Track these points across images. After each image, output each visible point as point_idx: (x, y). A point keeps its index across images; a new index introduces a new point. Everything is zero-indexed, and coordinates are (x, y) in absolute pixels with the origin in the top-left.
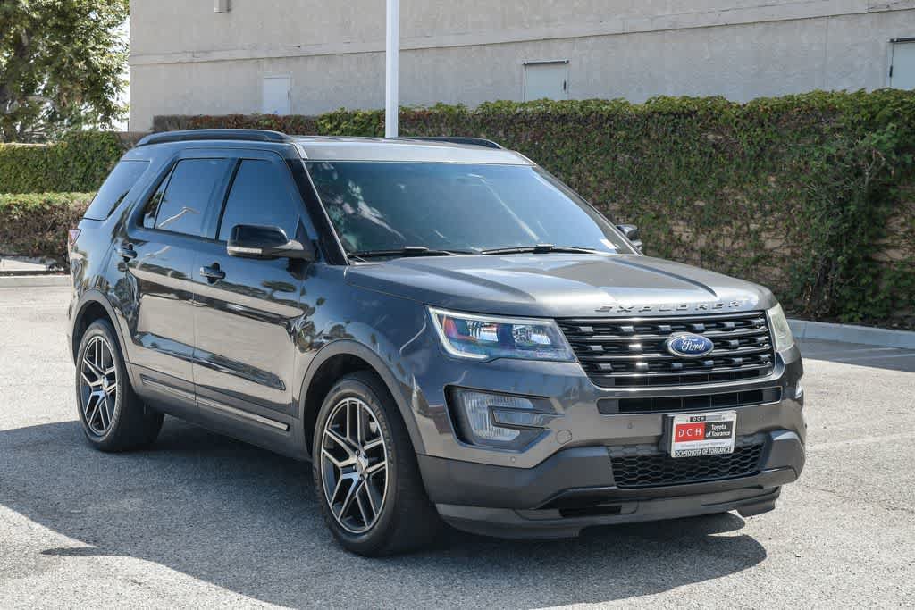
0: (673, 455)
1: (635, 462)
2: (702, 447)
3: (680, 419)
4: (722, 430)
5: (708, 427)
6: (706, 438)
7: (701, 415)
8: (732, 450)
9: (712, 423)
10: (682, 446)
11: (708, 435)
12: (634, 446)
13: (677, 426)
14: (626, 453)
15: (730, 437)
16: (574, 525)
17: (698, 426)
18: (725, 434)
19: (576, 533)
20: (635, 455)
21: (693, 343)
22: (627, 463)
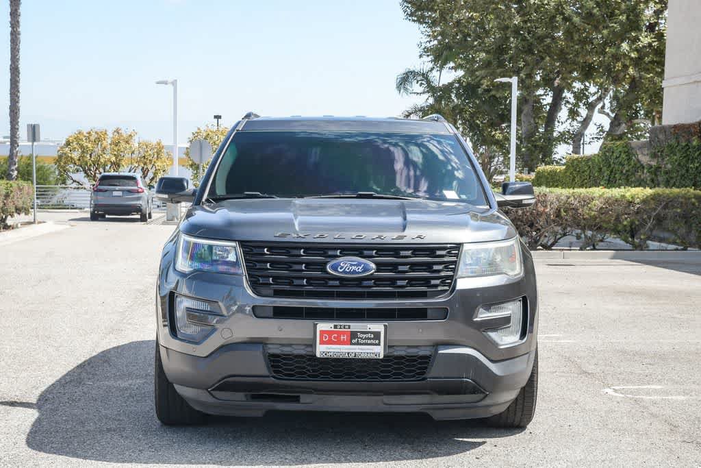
0: (318, 355)
1: (291, 359)
2: (349, 351)
3: (324, 326)
4: (370, 339)
5: (354, 335)
6: (352, 344)
7: (348, 324)
8: (382, 357)
9: (359, 332)
10: (327, 348)
11: (354, 341)
12: (290, 345)
13: (321, 331)
14: (283, 351)
15: (379, 344)
16: (259, 408)
17: (344, 333)
18: (373, 342)
19: (260, 414)
20: (289, 353)
21: (351, 265)
22: (284, 359)
